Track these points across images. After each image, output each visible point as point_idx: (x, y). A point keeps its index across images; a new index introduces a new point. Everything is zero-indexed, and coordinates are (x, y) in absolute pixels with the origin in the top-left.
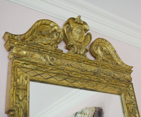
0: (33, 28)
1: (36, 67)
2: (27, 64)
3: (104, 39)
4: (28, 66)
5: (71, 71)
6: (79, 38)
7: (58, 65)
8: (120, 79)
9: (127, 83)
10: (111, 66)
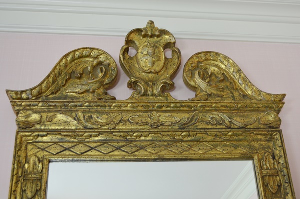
0: (56, 71)
1: (60, 137)
2: (42, 136)
3: (210, 52)
4: (45, 139)
5: (128, 132)
6: (150, 64)
7: (102, 126)
8: (248, 127)
9: (266, 133)
10: (224, 104)
